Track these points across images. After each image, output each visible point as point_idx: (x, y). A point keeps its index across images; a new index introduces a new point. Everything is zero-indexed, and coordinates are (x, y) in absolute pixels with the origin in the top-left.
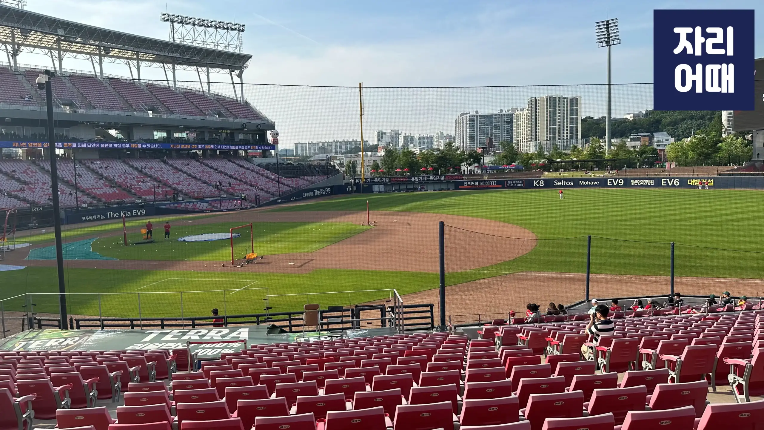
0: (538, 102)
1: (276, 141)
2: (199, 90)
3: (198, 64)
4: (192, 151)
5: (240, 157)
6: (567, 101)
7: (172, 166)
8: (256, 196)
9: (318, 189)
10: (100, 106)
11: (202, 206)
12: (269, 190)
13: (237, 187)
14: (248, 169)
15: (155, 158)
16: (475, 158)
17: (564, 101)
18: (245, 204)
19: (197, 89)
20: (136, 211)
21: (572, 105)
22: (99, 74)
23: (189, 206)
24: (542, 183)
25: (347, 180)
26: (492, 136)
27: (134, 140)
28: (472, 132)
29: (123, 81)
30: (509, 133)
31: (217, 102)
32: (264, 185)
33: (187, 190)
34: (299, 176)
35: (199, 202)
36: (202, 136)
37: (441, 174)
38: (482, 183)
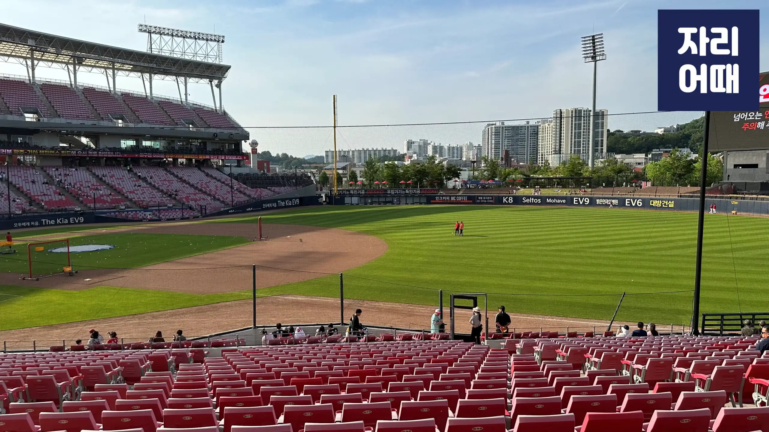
0: (563, 114)
1: (254, 151)
2: (177, 100)
3: (177, 74)
8: (202, 207)
9: (283, 200)
10: (65, 114)
11: (143, 215)
12: (225, 200)
13: (192, 197)
14: (215, 178)
17: (589, 114)
18: (189, 214)
19: (174, 99)
20: (74, 219)
21: (597, 118)
22: (74, 83)
23: (130, 214)
24: (511, 200)
26: (517, 148)
27: (99, 148)
28: (497, 144)
29: (99, 90)
30: (535, 145)
31: (193, 111)
32: (223, 195)
33: (138, 198)
34: (267, 187)
35: (142, 210)
36: (172, 145)
37: (420, 188)
38: (453, 198)
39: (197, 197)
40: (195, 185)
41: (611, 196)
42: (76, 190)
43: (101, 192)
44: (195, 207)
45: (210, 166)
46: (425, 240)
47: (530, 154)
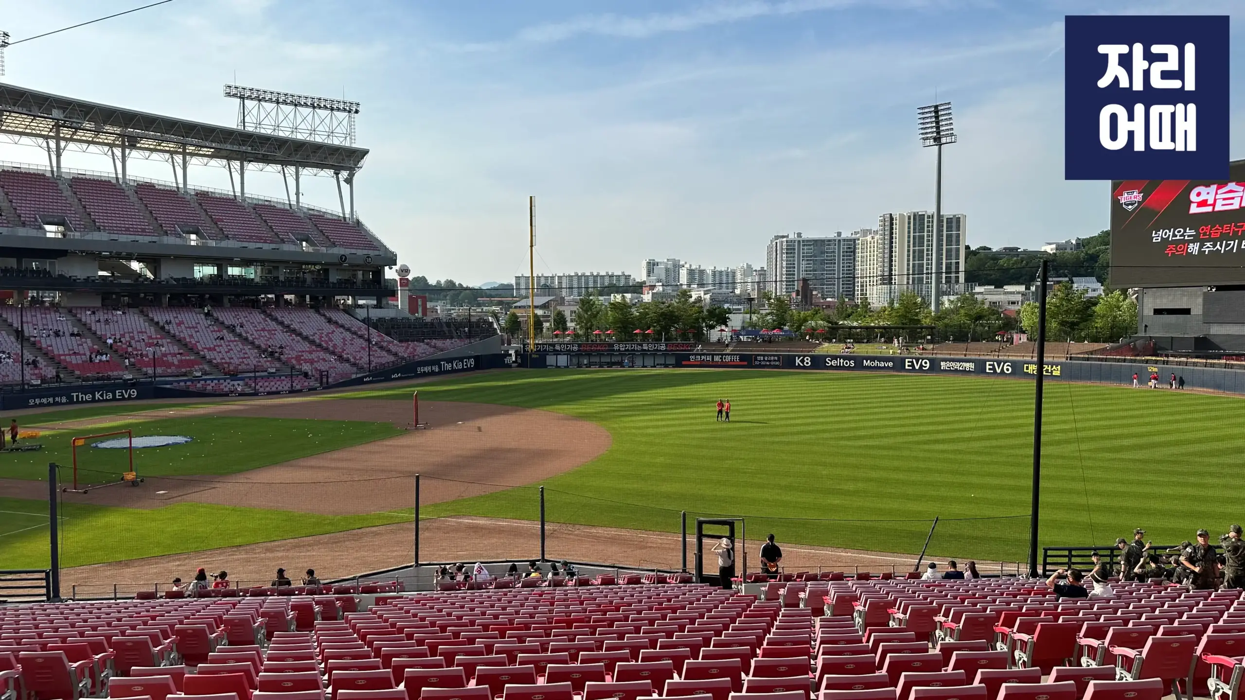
0: (894, 222)
2: (281, 201)
3: (283, 162)
5: (338, 307)
7: (216, 319)
8: (322, 372)
9: (450, 361)
10: (108, 226)
11: (229, 386)
13: (306, 356)
14: (342, 326)
15: (195, 307)
16: (718, 317)
18: (302, 384)
19: (278, 201)
20: (122, 392)
21: (949, 228)
22: (123, 177)
23: (209, 385)
24: (808, 361)
26: (822, 274)
27: (160, 278)
28: (790, 268)
29: (160, 187)
30: (851, 270)
31: (308, 221)
32: (354, 354)
33: (222, 359)
34: (423, 339)
35: (228, 378)
36: (275, 274)
37: (665, 341)
38: (717, 358)
39: (314, 356)
40: (311, 337)
41: (964, 357)
42: (124, 346)
43: (164, 349)
44: (310, 373)
45: (334, 305)
46: (670, 429)
47: (843, 284)
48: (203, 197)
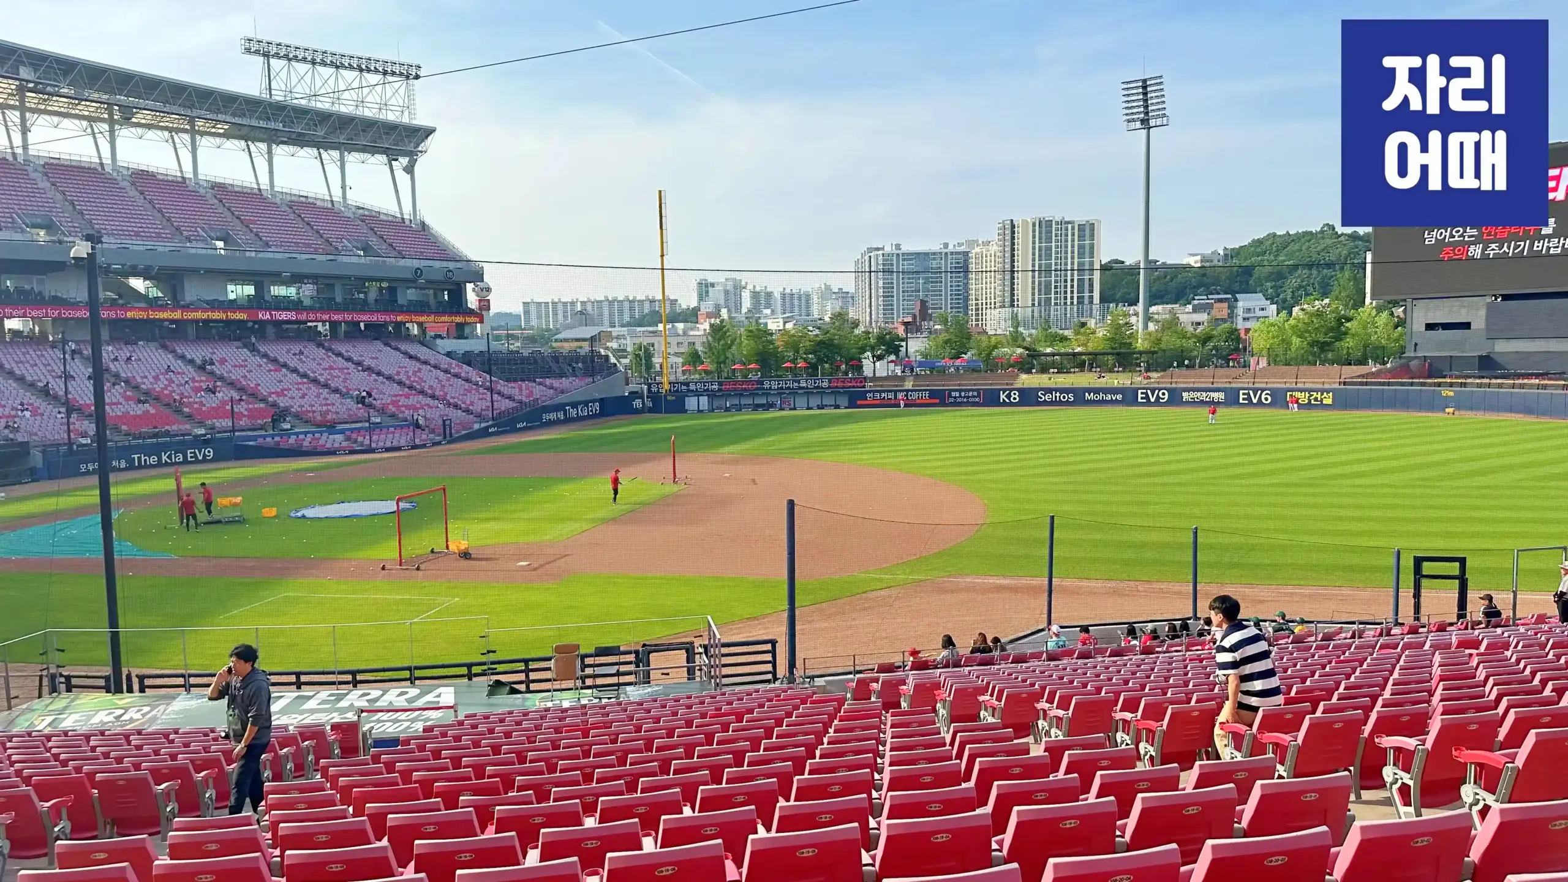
0: (1016, 229)
1: (485, 305)
2: (321, 197)
3: (320, 145)
4: (309, 324)
5: (408, 338)
6: (1073, 228)
7: (265, 356)
8: (444, 421)
10: (113, 230)
11: (330, 441)
12: (471, 407)
13: (403, 401)
14: (426, 363)
15: (230, 340)
16: (889, 345)
17: (1067, 229)
18: (421, 437)
19: (319, 196)
20: (195, 453)
21: (1081, 237)
22: (110, 162)
23: (304, 440)
24: (1015, 396)
25: (633, 387)
27: (184, 301)
29: (163, 177)
30: (963, 290)
31: (360, 222)
32: (461, 397)
33: (299, 406)
34: (534, 378)
35: (325, 431)
36: (327, 295)
37: (822, 376)
39: (414, 401)
40: (397, 377)
41: (1211, 386)
42: (167, 392)
43: (220, 395)
45: (405, 336)
48: (220, 189)
